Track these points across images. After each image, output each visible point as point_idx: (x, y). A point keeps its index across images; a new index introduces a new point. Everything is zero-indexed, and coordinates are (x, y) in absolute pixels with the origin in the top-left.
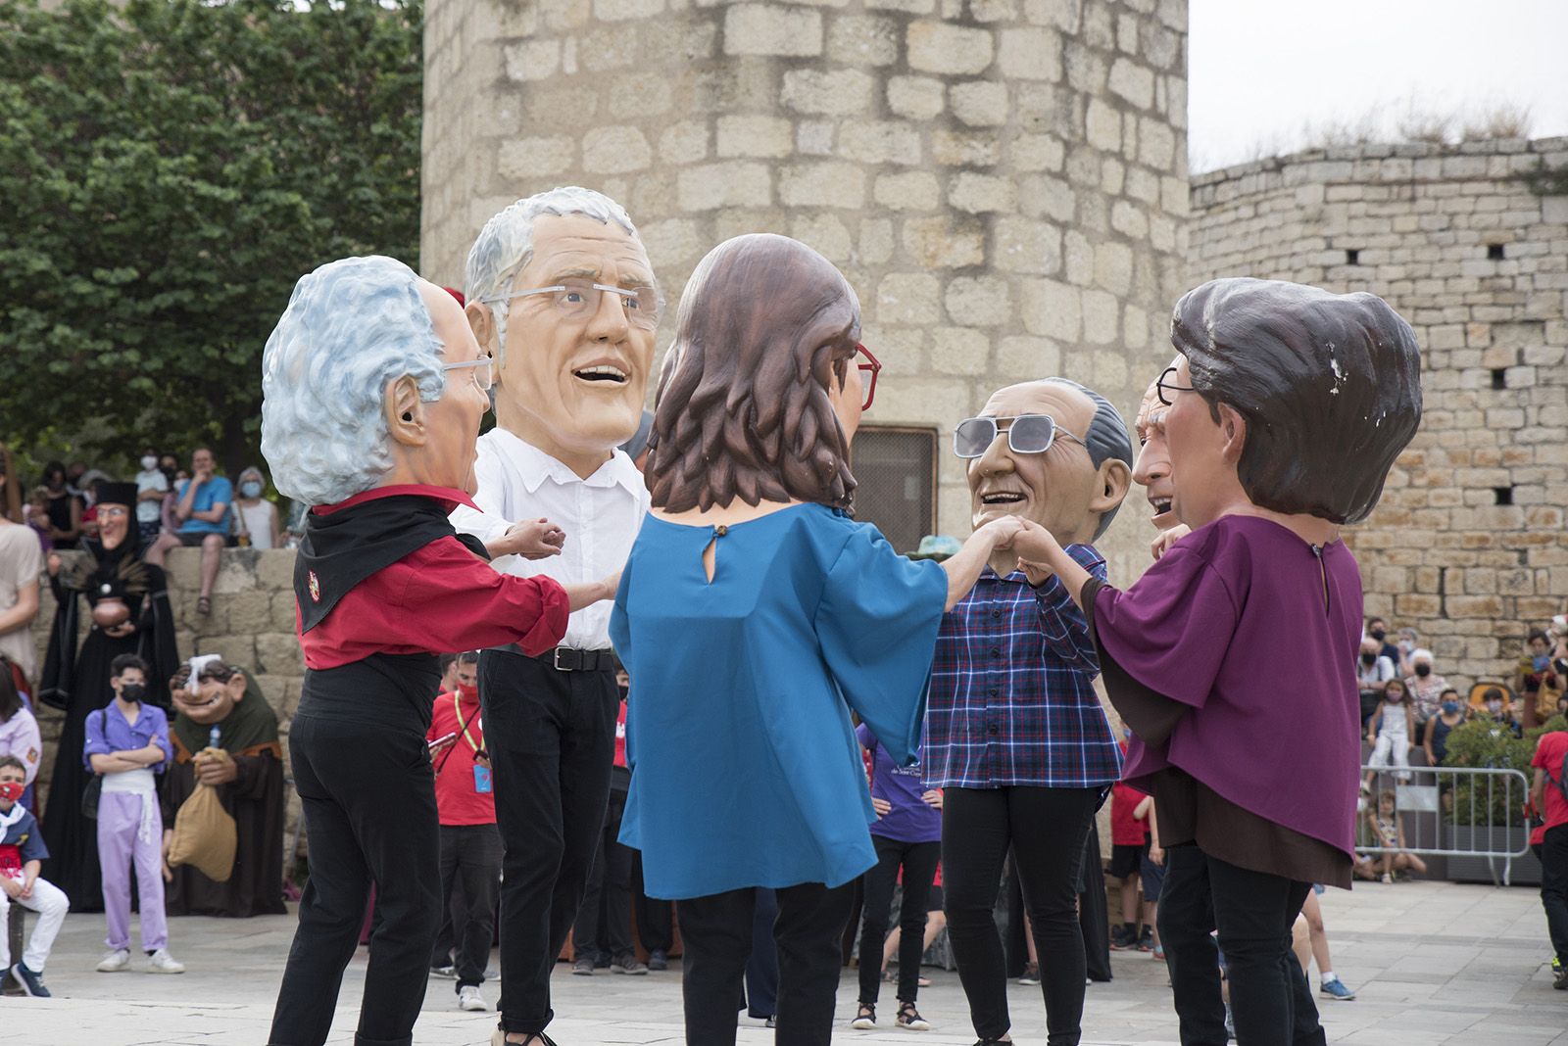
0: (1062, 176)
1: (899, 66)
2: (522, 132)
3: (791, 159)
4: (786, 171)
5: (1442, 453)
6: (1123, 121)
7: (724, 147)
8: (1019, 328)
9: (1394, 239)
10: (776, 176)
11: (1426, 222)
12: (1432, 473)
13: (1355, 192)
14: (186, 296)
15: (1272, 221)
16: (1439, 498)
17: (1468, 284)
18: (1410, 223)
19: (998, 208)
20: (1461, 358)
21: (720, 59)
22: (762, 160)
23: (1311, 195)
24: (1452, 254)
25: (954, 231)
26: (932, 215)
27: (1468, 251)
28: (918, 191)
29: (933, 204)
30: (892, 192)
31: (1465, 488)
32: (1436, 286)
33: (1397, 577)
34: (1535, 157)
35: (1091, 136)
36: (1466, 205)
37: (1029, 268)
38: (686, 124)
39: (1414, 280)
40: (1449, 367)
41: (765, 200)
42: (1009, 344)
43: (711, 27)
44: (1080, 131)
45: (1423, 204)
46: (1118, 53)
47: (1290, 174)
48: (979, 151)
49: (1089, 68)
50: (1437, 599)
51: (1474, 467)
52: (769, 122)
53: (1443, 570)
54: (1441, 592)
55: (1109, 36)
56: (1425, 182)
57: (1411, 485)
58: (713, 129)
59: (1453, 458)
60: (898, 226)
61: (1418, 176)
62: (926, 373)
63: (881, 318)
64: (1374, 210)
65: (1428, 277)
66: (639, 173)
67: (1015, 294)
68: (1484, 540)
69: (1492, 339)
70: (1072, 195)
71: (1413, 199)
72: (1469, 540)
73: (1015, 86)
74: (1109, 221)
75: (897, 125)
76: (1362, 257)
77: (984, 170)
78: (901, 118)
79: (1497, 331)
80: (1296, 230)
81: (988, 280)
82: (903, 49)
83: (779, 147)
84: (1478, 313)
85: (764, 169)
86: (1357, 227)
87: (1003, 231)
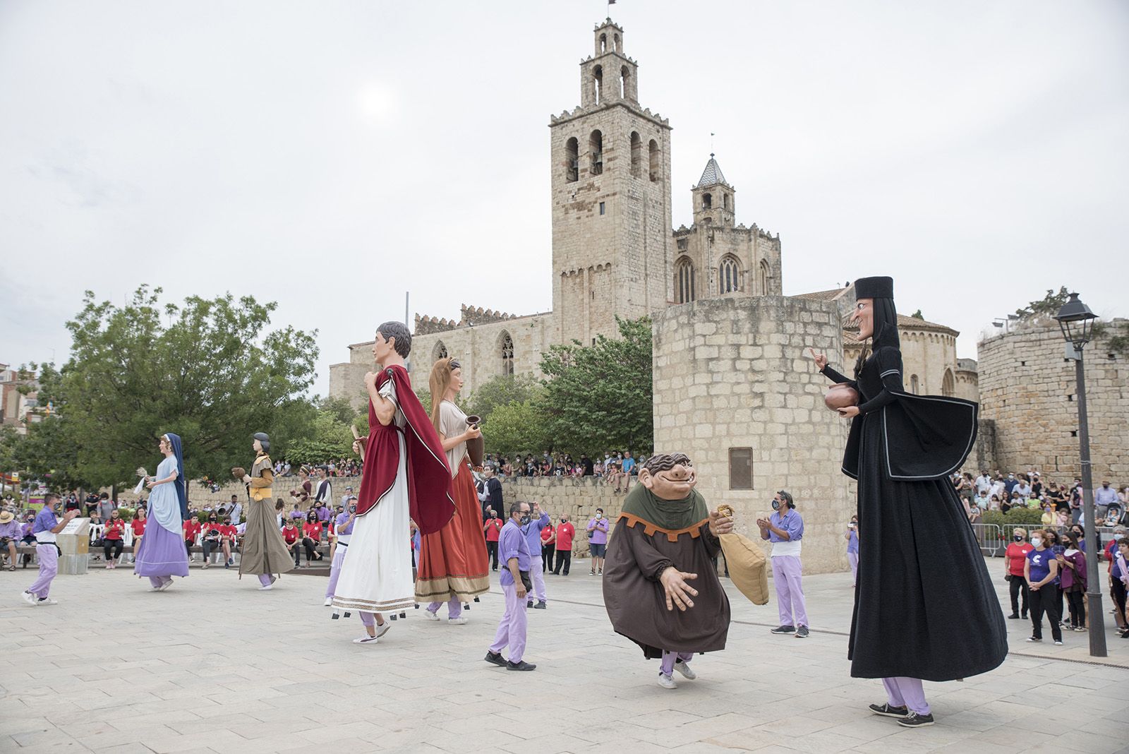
0: (784, 381)
1: (738, 358)
2: (661, 379)
3: (711, 384)
4: (710, 386)
5: (1054, 422)
6: (808, 364)
7: (696, 382)
8: (772, 421)
9: (1035, 358)
10: (708, 387)
11: (1044, 352)
12: (1051, 427)
13: (1023, 344)
14: (620, 416)
15: (1002, 354)
16: (1053, 435)
17: (1059, 370)
18: (1040, 352)
19: (766, 391)
20: (1058, 392)
21: (694, 360)
22: (704, 384)
23: (1010, 346)
24: (1052, 361)
25: (754, 398)
26: (749, 394)
27: (1058, 360)
28: (745, 388)
29: (748, 391)
30: (737, 389)
31: (1062, 432)
32: (1049, 371)
33: (1043, 459)
34: (1076, 330)
35: (795, 370)
36: (1056, 346)
37: (774, 406)
38: (689, 376)
39: (1042, 370)
40: (1054, 395)
41: (706, 394)
42: (770, 426)
43: (693, 352)
44: (791, 369)
45: (1043, 347)
46: (805, 346)
47: (1005, 339)
48: (760, 377)
49: (793, 352)
50: (1055, 466)
51: (1064, 425)
52: (706, 374)
53: (1056, 457)
54: (1056, 464)
55: (801, 342)
56: (1044, 340)
57: (1045, 432)
58: (694, 377)
59: (1058, 423)
60: (739, 397)
61: (1041, 338)
62: (748, 434)
63: (736, 421)
64: (1029, 349)
65: (1046, 368)
66: (681, 388)
67: (770, 412)
68: (1069, 447)
69: (1068, 386)
70: (788, 385)
71: (1040, 345)
72: (1064, 447)
73: (768, 360)
74: (804, 390)
75: (738, 372)
76: (1026, 363)
77: (761, 382)
78: (739, 371)
79: (1069, 384)
80: (1007, 356)
81: (763, 409)
82: (739, 353)
83: (709, 381)
84: (1062, 378)
85: (704, 387)
86: (1024, 355)
87: (767, 397)
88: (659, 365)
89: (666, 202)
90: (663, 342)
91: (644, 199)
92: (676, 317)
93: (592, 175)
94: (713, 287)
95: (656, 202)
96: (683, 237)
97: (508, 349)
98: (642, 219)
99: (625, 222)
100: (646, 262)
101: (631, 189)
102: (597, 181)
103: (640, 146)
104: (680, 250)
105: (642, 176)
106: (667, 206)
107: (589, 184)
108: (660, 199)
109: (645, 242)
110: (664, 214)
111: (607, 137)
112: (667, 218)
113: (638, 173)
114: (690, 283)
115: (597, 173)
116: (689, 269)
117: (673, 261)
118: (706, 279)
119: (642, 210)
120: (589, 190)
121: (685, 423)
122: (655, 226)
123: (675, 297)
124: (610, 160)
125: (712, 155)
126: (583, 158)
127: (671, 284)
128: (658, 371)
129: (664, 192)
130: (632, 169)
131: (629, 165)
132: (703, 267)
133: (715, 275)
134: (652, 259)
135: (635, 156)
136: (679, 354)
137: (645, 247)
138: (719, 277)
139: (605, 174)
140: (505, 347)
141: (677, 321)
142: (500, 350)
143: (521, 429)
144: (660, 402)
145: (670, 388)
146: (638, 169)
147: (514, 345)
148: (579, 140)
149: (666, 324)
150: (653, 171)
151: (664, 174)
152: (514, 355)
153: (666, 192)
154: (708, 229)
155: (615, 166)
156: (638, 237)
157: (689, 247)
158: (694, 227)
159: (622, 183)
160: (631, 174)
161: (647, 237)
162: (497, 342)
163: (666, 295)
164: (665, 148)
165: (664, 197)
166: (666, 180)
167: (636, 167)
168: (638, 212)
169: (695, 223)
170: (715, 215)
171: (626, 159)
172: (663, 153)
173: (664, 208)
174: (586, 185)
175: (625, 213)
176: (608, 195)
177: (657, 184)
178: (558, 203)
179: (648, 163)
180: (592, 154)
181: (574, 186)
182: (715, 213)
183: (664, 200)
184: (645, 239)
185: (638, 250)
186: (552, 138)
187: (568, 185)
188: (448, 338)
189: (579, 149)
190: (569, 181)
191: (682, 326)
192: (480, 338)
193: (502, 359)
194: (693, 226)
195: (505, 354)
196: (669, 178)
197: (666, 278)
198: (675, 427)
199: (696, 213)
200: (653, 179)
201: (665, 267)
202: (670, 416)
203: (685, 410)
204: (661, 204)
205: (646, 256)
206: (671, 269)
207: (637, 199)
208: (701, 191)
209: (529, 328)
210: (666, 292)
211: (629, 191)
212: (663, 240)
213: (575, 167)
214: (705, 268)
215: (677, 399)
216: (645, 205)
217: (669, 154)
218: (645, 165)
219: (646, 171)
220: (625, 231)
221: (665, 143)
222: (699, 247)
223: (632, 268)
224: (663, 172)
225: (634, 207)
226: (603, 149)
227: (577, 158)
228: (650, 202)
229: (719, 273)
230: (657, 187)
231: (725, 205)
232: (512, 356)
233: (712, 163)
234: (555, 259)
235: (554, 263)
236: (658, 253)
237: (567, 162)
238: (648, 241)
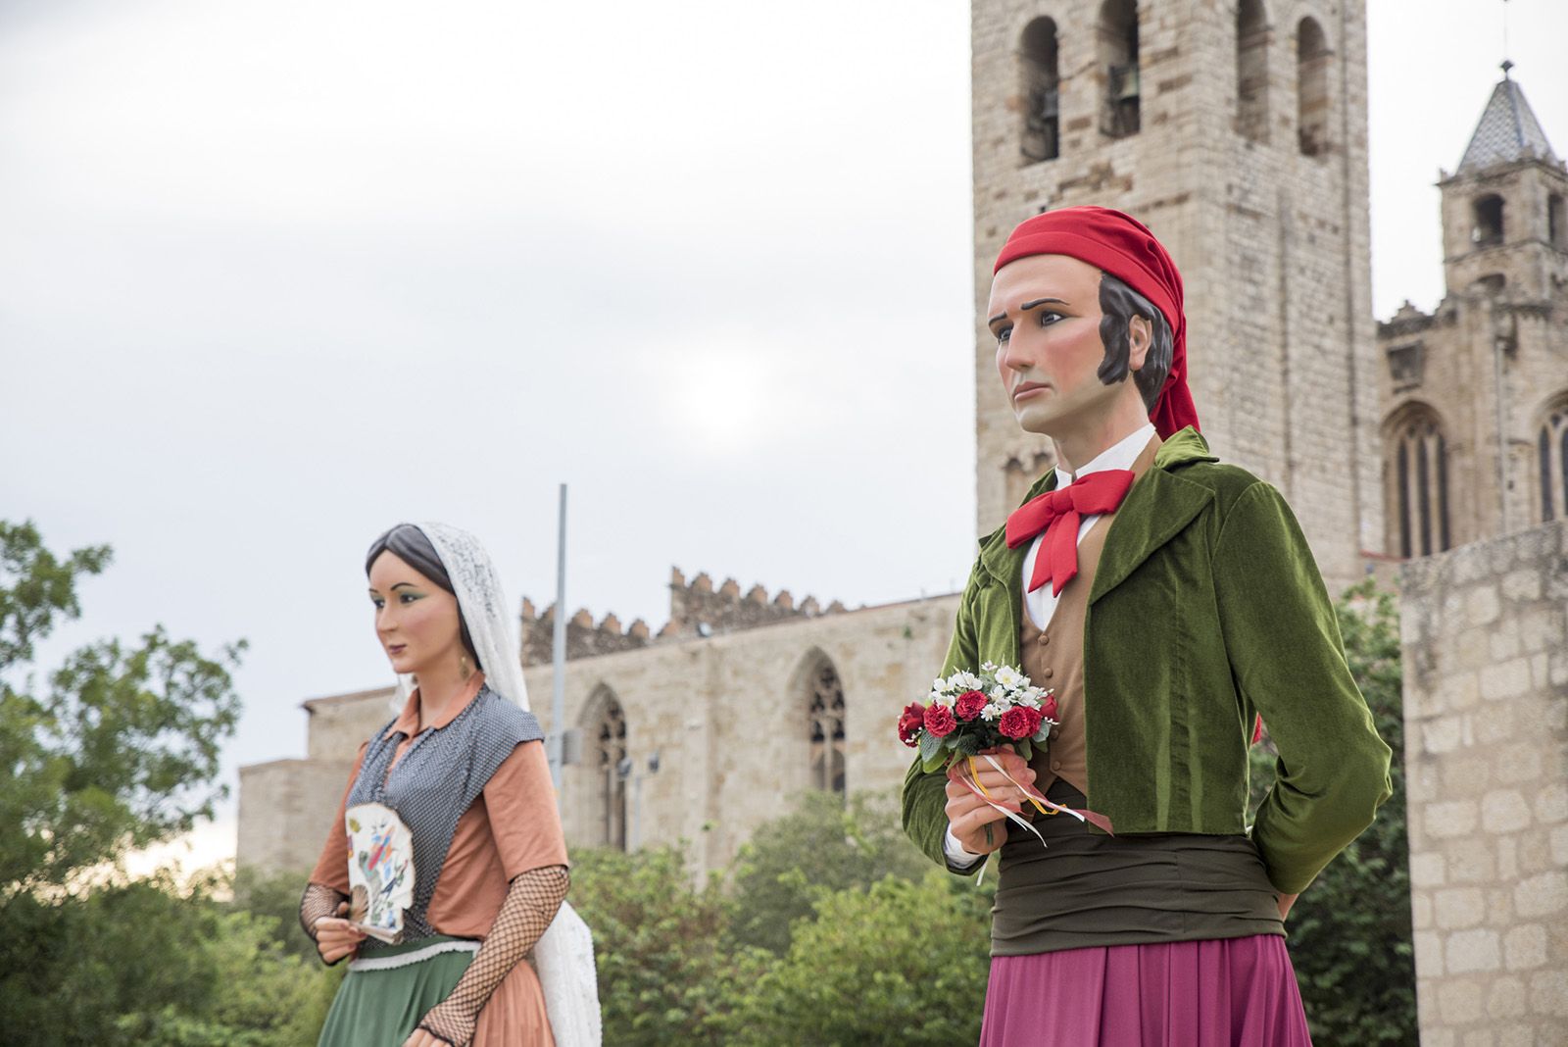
88: (1432, 748)
89: (1356, 225)
90: (1446, 662)
91: (1282, 214)
92: (1494, 578)
93: (1105, 139)
94: (1516, 504)
95: (1322, 224)
96: (1409, 340)
97: (829, 711)
98: (1273, 281)
99: (1220, 290)
100: (1288, 423)
101: (1235, 181)
102: (1124, 155)
103: (1265, 42)
104: (1400, 384)
105: (1274, 139)
106: (1357, 237)
107: (1096, 169)
108: (1332, 213)
109: (1285, 358)
110: (1347, 263)
111: (1157, 12)
112: (1357, 274)
113: (1261, 129)
114: (1433, 492)
115: (1121, 130)
116: (1431, 445)
117: (1378, 417)
118: (1491, 479)
119: (1274, 249)
120: (1096, 187)
121: (1542, 959)
122: (1316, 303)
123: (1387, 540)
124: (1165, 87)
125: (1507, 66)
126: (1074, 85)
127: (1373, 494)
128: (1430, 771)
129: (1347, 192)
130: (1240, 117)
131: (1229, 101)
132: (1480, 437)
133: (1523, 465)
134: (1308, 412)
135: (1247, 73)
136: (1508, 708)
137: (1285, 373)
138: (1536, 470)
139: (1150, 134)
140: (817, 704)
141: (1501, 596)
142: (802, 714)
143: (921, 977)
144: (1438, 879)
145: (1478, 832)
146: (1261, 116)
147: (848, 697)
148: (1063, 26)
149: (1454, 602)
150: (1309, 120)
151: (1345, 131)
152: (850, 728)
153: (1352, 191)
154: (1498, 311)
155: (1186, 107)
156: (1262, 340)
157: (1431, 374)
158: (1448, 306)
159: (1209, 162)
160: (1239, 131)
161: (1293, 340)
162: (793, 686)
163: (1358, 532)
164: (1351, 44)
165: (1346, 203)
166: (1354, 151)
167: (1253, 107)
168: (1262, 257)
169: (1451, 295)
170: (1517, 267)
171: (1222, 84)
172: (1345, 60)
173: (1348, 242)
174: (1084, 172)
175: (1219, 262)
176: (1159, 204)
177: (1324, 162)
178: (992, 233)
179: (1293, 95)
180: (1105, 70)
181: (1045, 176)
182: (1518, 257)
183: (1347, 217)
184: (1285, 346)
185: (1260, 383)
186: (974, 20)
187: (1027, 172)
188: (628, 674)
189: (1063, 53)
190: (1030, 159)
191: (1519, 607)
192: (736, 673)
193: (807, 745)
194: (1443, 301)
195: (818, 726)
196: (1362, 142)
197: (1355, 476)
198: (1503, 972)
199: (1452, 261)
200: (1310, 146)
201: (1354, 439)
202: (1482, 933)
203: (1542, 912)
204: (1335, 230)
205: (1288, 402)
206: (1373, 448)
207: (1256, 215)
208: (1469, 186)
209: (899, 641)
210: (1357, 520)
211: (1230, 188)
212: (1343, 348)
213: (1049, 112)
214: (1488, 441)
215: (1508, 871)
216: (1284, 235)
217: (1364, 63)
218: (1282, 101)
219: (1285, 121)
220: (1218, 319)
221: (1351, 27)
222: (1466, 371)
223: (1242, 443)
224: (1345, 125)
225: (1245, 242)
226: (1145, 52)
227: (1055, 82)
228: (1299, 224)
229: (1536, 459)
230: (1324, 173)
231: (1552, 231)
232: (839, 734)
233: (1507, 92)
234: (987, 416)
235: (981, 426)
236: (1329, 391)
237: (1022, 100)
238: (1294, 353)
